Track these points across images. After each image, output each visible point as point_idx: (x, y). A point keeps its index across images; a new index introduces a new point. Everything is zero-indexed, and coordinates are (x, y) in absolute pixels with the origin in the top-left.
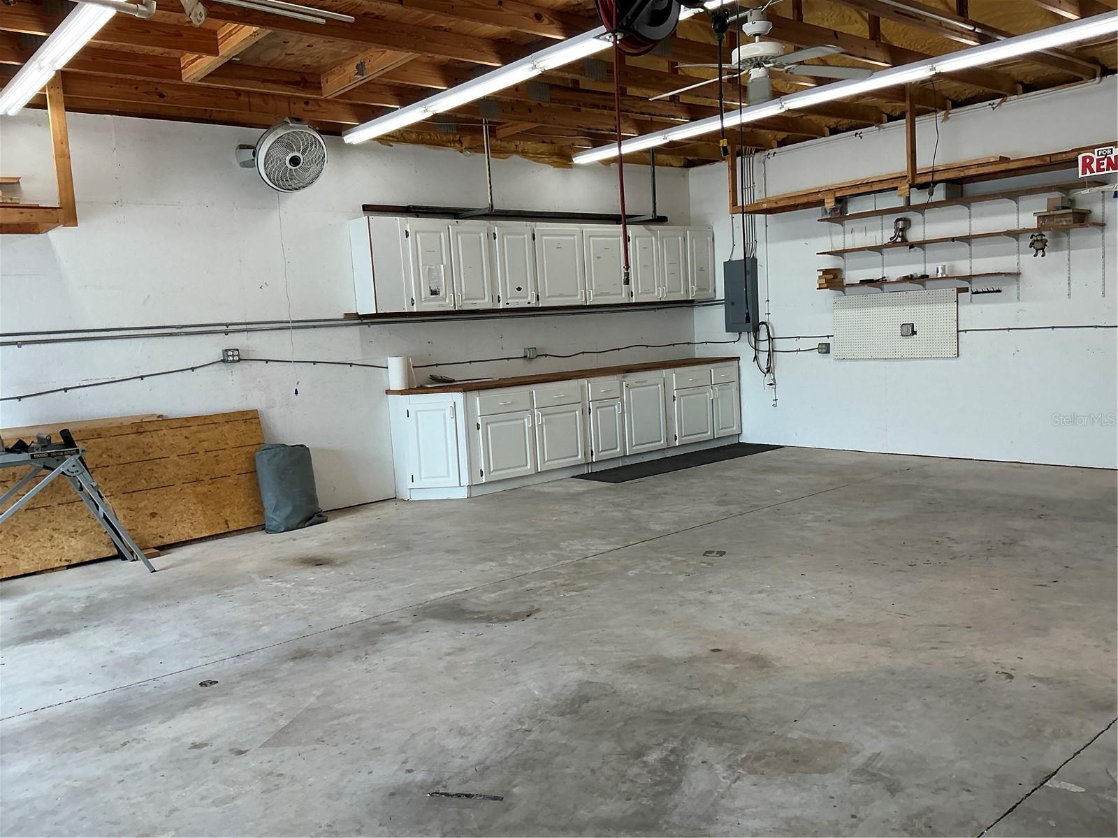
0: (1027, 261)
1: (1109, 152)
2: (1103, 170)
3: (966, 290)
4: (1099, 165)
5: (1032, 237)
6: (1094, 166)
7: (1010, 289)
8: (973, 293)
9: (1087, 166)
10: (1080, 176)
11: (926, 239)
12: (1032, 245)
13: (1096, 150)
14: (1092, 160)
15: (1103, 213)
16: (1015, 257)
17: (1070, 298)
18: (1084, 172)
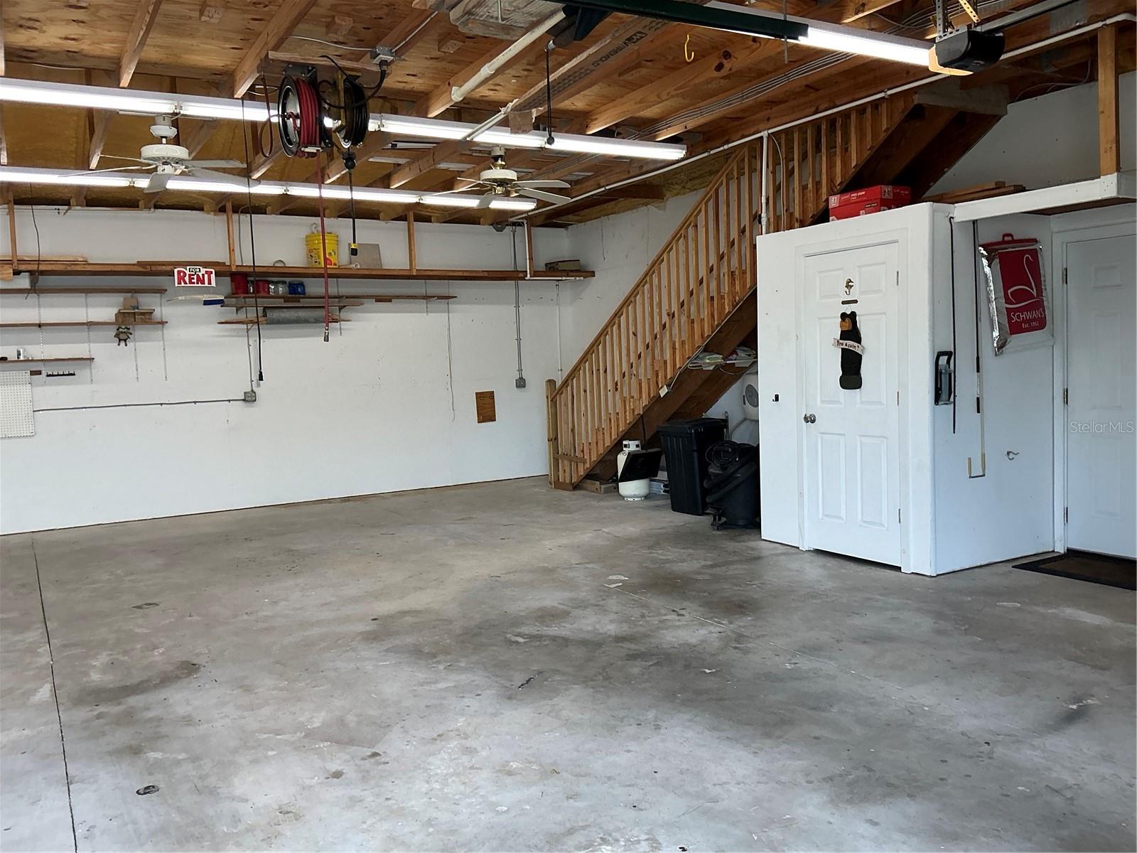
1: (198, 270)
2: (194, 283)
3: (39, 373)
4: (190, 279)
5: (118, 329)
6: (187, 279)
7: (82, 373)
8: (48, 376)
9: (181, 279)
10: (176, 285)
12: (117, 336)
13: (188, 268)
14: (185, 273)
15: (162, 314)
16: (86, 345)
17: (138, 381)
18: (179, 283)
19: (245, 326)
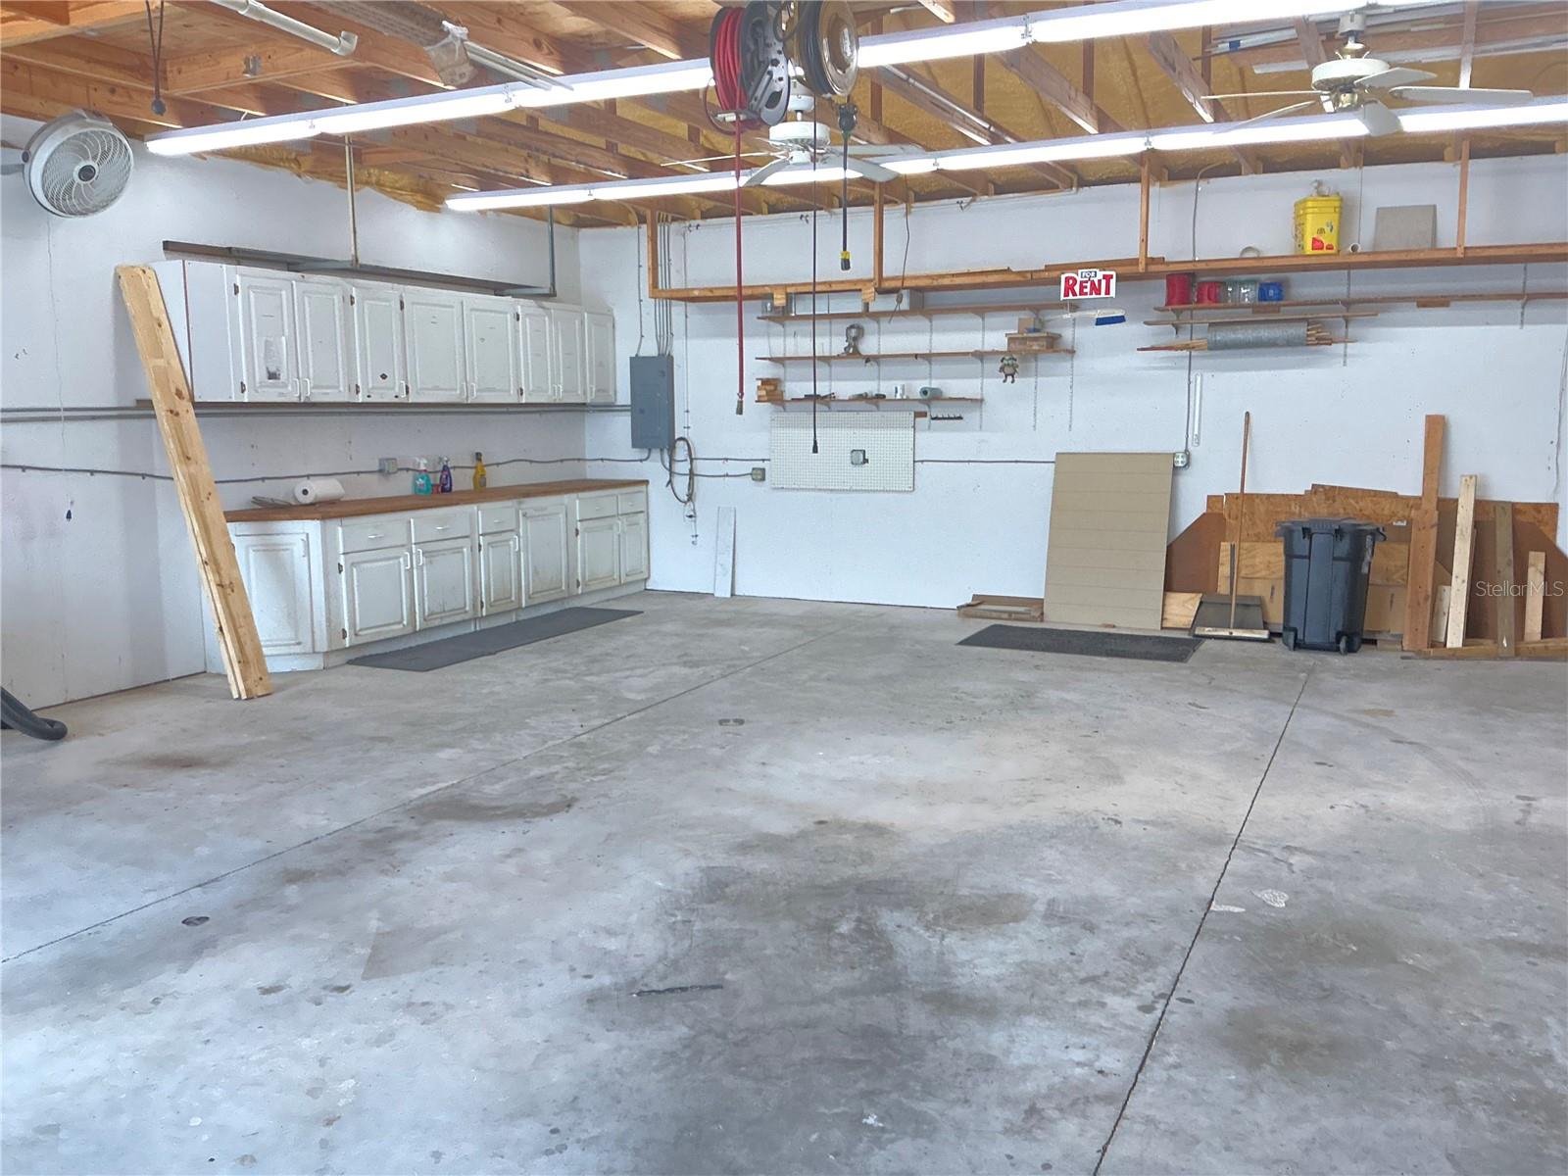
0: (991, 386)
3: (924, 415)
5: (1002, 361)
7: (972, 417)
8: (933, 419)
10: (1062, 298)
11: (882, 353)
12: (1002, 369)
15: (1074, 338)
16: (979, 381)
17: (1035, 430)
19: (1186, 353)
